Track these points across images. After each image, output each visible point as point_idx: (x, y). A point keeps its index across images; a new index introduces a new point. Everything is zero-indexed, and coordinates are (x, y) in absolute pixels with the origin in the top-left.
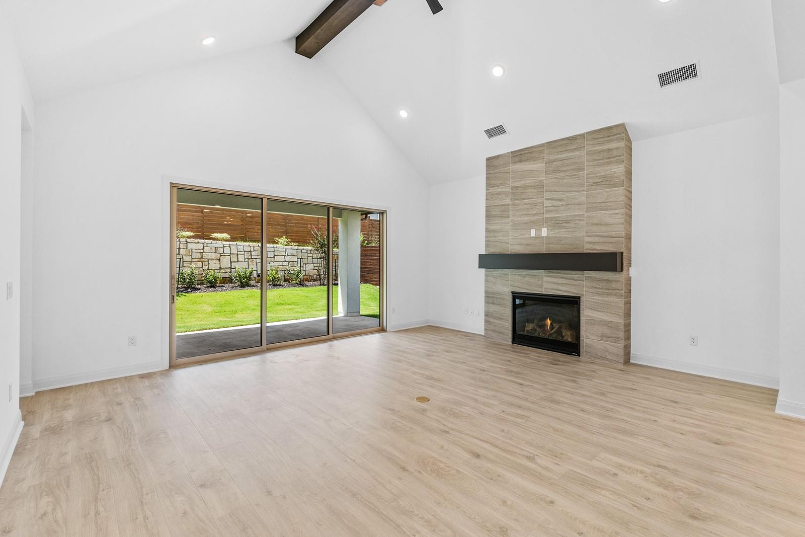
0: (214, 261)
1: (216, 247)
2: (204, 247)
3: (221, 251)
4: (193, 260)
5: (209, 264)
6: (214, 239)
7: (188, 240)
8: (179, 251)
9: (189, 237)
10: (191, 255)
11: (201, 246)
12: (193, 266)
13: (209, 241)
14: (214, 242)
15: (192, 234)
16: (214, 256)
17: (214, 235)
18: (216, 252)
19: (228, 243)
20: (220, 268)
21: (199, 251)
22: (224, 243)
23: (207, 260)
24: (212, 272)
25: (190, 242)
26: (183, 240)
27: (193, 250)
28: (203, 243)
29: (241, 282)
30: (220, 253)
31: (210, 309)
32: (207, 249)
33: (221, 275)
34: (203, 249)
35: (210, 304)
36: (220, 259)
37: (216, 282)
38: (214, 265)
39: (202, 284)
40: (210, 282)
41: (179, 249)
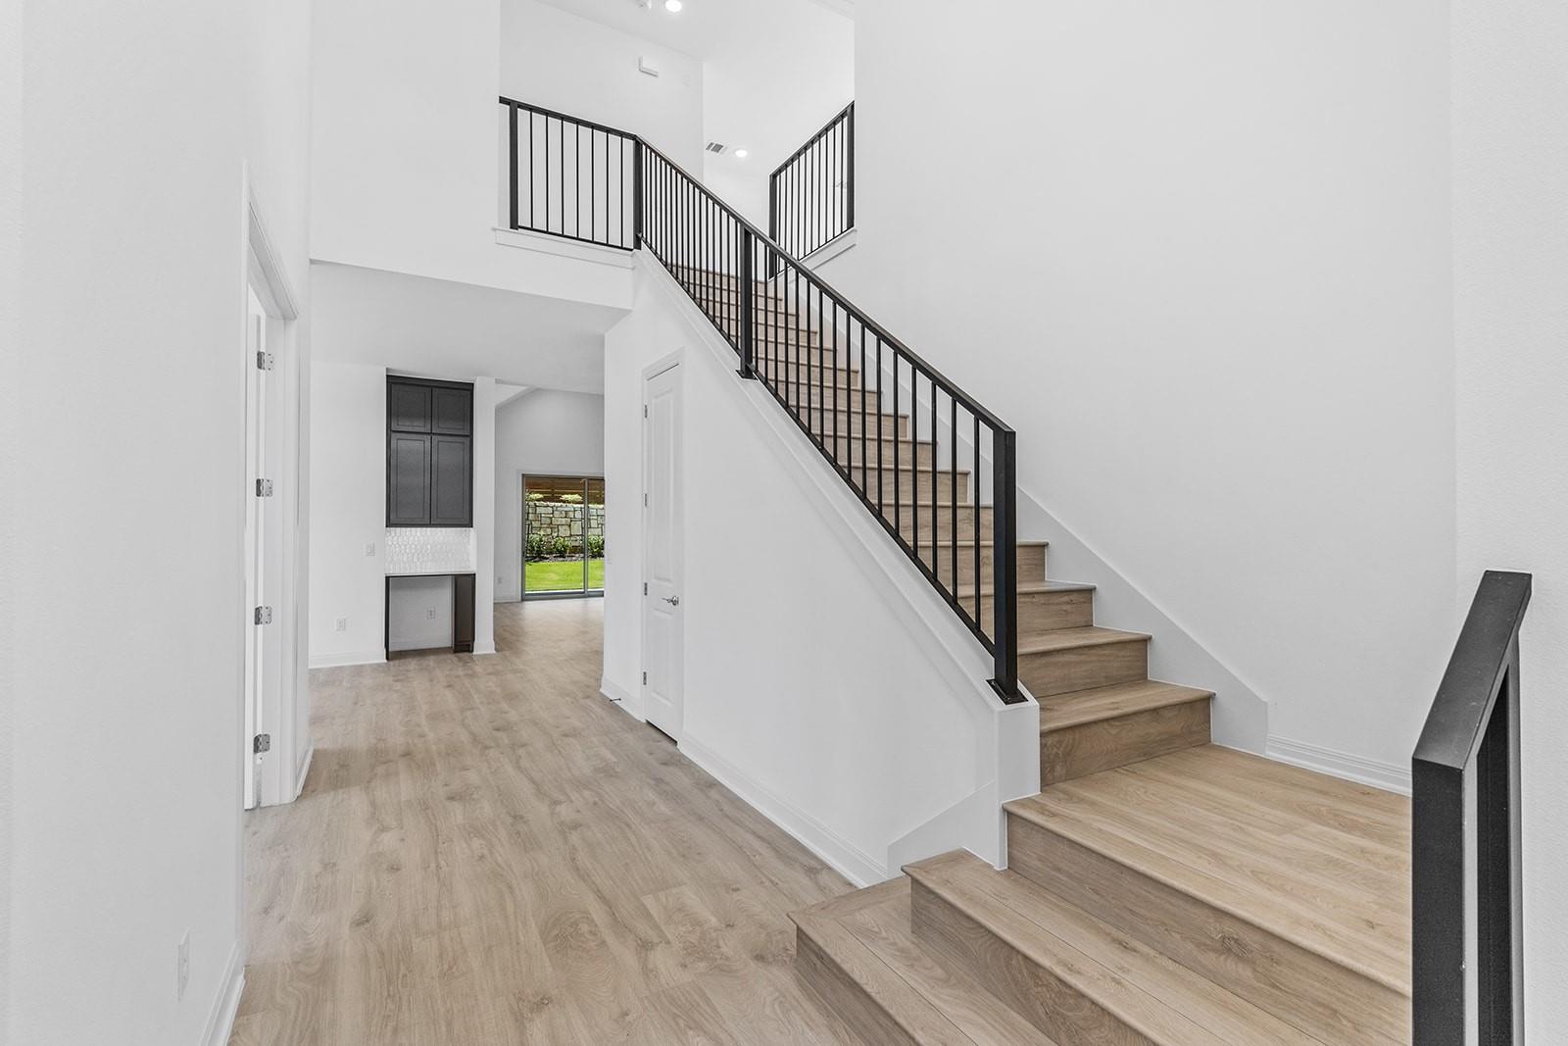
0: (564, 527)
1: (566, 511)
2: (553, 511)
3: (571, 515)
4: (542, 526)
5: (559, 530)
6: (564, 502)
7: (538, 503)
9: (538, 500)
10: (540, 521)
11: (550, 510)
12: (542, 533)
13: (559, 504)
14: (564, 505)
15: (541, 496)
16: (564, 521)
17: (565, 497)
18: (566, 517)
19: (579, 506)
20: (571, 535)
21: (548, 515)
22: (575, 506)
23: (557, 526)
24: (562, 540)
25: (539, 506)
26: (531, 503)
27: (542, 515)
28: (553, 507)
29: (593, 552)
30: (571, 518)
31: (557, 578)
32: (556, 514)
33: (570, 543)
34: (553, 513)
35: (558, 574)
36: (570, 524)
37: (565, 551)
38: (564, 532)
39: (551, 553)
40: (560, 552)
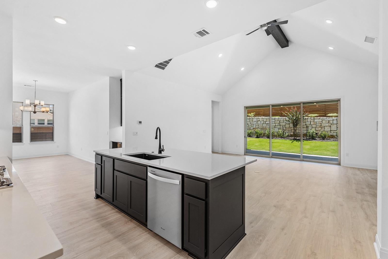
0: (328, 127)
1: (329, 121)
2: (322, 121)
4: (317, 127)
5: (324, 128)
6: (329, 117)
8: (311, 123)
9: (316, 117)
10: (316, 125)
11: (321, 120)
13: (325, 118)
15: (317, 115)
16: (327, 125)
17: (328, 115)
18: (329, 123)
19: (336, 118)
20: (331, 131)
21: (320, 122)
23: (324, 127)
25: (316, 119)
27: (317, 122)
28: (322, 119)
30: (331, 123)
32: (324, 122)
34: (322, 122)
36: (331, 126)
37: (325, 137)
38: (327, 129)
39: (318, 137)
40: (322, 137)
41: (311, 122)
